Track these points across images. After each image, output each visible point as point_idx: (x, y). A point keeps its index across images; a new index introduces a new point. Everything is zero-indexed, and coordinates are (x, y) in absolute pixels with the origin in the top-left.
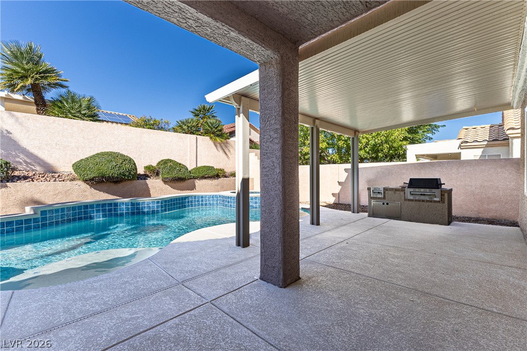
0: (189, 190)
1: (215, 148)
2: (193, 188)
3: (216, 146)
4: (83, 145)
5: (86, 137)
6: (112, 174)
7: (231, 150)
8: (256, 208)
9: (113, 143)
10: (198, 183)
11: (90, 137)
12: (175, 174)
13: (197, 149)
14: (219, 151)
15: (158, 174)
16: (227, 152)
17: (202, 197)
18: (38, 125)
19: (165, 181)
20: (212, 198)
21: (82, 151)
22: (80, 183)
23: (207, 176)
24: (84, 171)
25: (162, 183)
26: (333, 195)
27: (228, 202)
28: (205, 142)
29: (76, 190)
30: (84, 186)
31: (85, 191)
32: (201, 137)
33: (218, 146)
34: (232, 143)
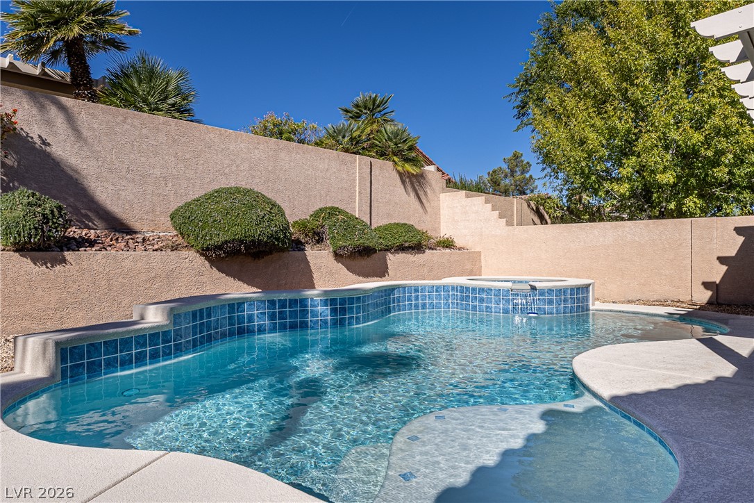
0: (377, 277)
1: (402, 187)
2: (382, 272)
3: (403, 182)
4: (175, 172)
5: (180, 154)
6: (260, 235)
7: (429, 192)
8: (551, 313)
9: (227, 170)
10: (393, 259)
11: (188, 156)
12: (357, 240)
13: (371, 187)
14: (409, 195)
15: (320, 241)
16: (423, 197)
17: (417, 290)
18: (95, 126)
19: (338, 256)
20: (437, 291)
21: (173, 185)
22: (192, 254)
23: (407, 244)
24: (203, 229)
25: (331, 258)
26: (707, 285)
27: (482, 300)
28: (386, 171)
29: (185, 271)
30: (200, 262)
31: (200, 274)
32: (378, 163)
33: (408, 184)
34: (429, 176)
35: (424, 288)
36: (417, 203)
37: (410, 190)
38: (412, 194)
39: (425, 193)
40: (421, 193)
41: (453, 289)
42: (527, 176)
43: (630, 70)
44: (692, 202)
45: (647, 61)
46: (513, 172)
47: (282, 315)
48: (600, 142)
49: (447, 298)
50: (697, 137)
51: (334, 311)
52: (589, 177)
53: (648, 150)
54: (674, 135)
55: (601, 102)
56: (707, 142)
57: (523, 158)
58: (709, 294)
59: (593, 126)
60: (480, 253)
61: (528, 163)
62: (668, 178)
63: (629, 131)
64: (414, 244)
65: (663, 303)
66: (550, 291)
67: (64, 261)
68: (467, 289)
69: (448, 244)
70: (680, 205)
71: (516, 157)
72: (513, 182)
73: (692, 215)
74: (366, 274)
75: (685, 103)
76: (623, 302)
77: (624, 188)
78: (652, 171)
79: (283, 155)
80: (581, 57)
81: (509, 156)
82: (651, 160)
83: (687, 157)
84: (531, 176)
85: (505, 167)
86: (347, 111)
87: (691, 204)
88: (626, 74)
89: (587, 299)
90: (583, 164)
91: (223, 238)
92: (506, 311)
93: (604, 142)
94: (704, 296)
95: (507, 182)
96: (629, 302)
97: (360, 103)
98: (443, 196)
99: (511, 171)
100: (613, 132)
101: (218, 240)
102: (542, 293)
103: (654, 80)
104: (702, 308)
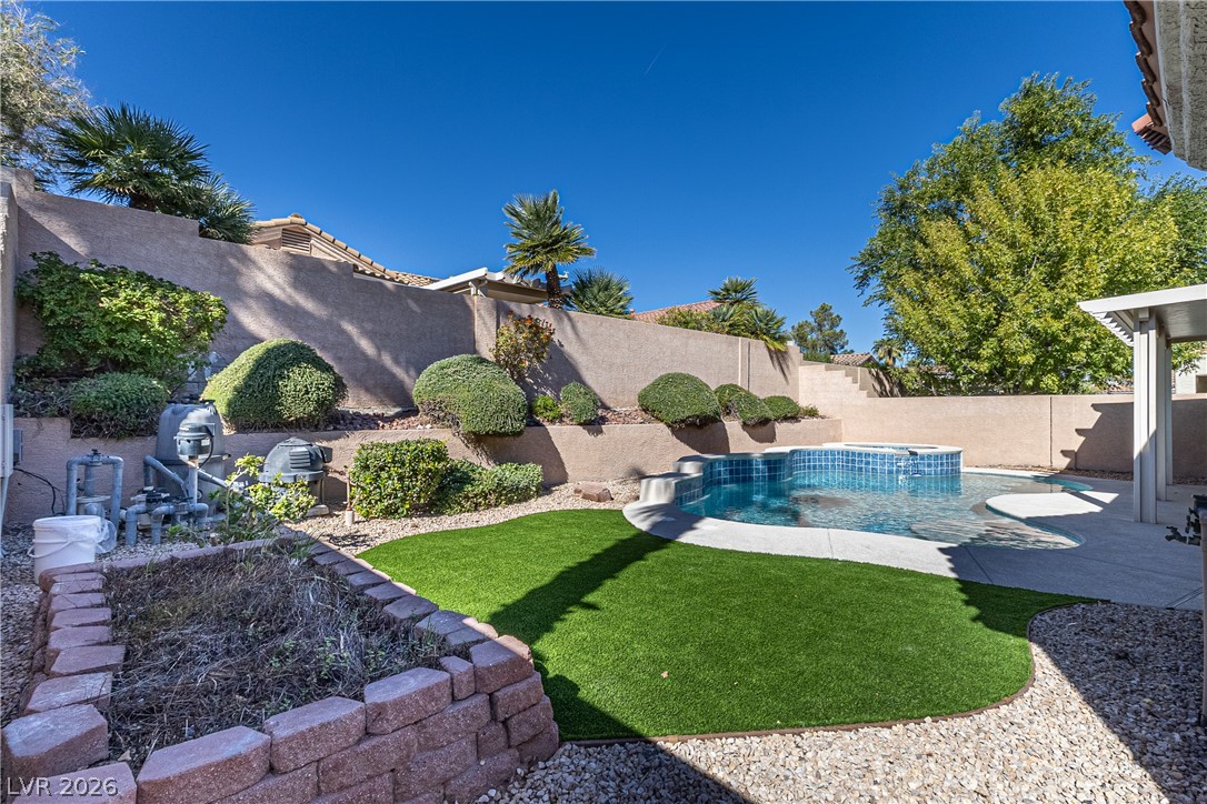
0: (768, 442)
1: (771, 362)
7: (790, 366)
8: (930, 475)
10: (779, 428)
12: (757, 413)
14: (776, 369)
15: (732, 413)
19: (745, 426)
22: (662, 426)
23: (789, 415)
25: (740, 428)
26: (1065, 453)
29: (659, 439)
30: (667, 432)
31: (667, 440)
32: (753, 341)
33: (775, 359)
34: (791, 351)
35: (814, 452)
36: (782, 376)
37: (776, 364)
38: (778, 368)
39: (788, 367)
40: (784, 366)
41: (838, 453)
42: (838, 330)
43: (992, 265)
44: (1050, 380)
45: (1009, 257)
46: (820, 326)
47: (744, 471)
48: (962, 326)
49: (833, 461)
50: (1057, 326)
51: (770, 470)
52: (949, 356)
53: (1008, 336)
54: (1033, 322)
55: (962, 291)
56: (1066, 330)
57: (832, 311)
58: (1068, 460)
59: (953, 311)
60: (840, 421)
61: (838, 316)
62: (1028, 359)
63: (990, 318)
64: (794, 415)
65: (1025, 468)
66: (929, 456)
67: (601, 432)
68: (853, 454)
69: (812, 413)
70: (1037, 381)
71: (824, 309)
72: (820, 337)
73: (1049, 392)
74: (761, 440)
75: (1046, 295)
76: (985, 467)
77: (984, 367)
78: (1013, 354)
79: (690, 341)
80: (942, 249)
81: (816, 308)
82: (1012, 345)
83: (1044, 341)
84: (842, 331)
85: (811, 320)
86: (716, 294)
87: (1050, 382)
88: (989, 270)
89: (958, 464)
90: (945, 345)
91: (687, 414)
92: (890, 472)
93: (965, 326)
94: (1063, 462)
95: (814, 336)
96: (990, 466)
97: (729, 286)
98: (800, 368)
99: (819, 325)
100: (974, 319)
101: (682, 416)
102: (922, 458)
103: (1015, 273)
104: (1061, 472)
